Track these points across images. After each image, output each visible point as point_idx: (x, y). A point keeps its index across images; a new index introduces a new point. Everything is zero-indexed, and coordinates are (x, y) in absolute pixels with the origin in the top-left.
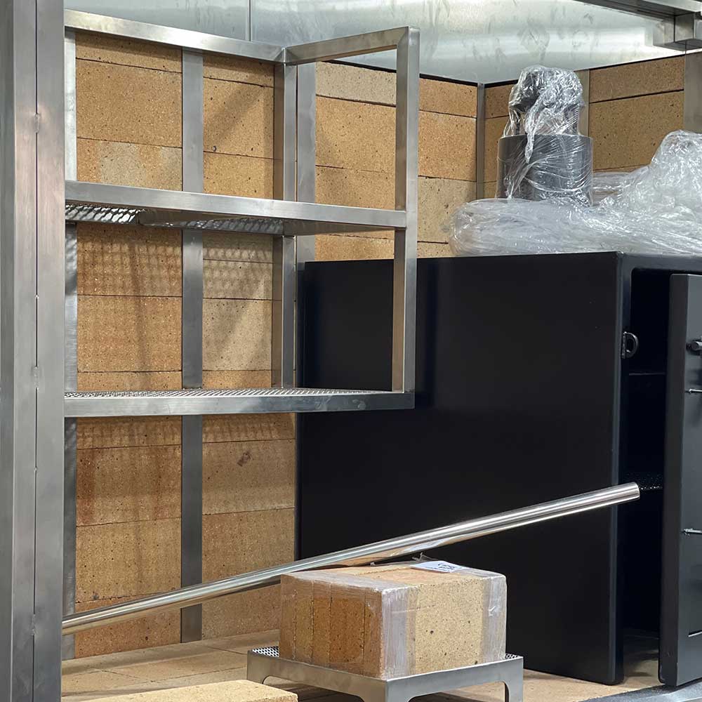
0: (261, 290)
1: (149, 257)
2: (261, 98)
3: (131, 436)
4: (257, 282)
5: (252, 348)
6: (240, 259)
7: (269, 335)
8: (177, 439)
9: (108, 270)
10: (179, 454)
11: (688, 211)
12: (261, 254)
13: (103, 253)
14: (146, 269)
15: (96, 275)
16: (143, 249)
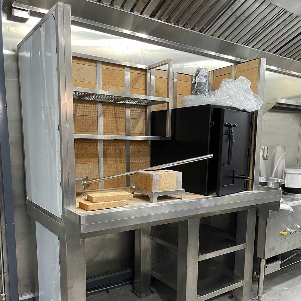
0: (143, 117)
1: (118, 109)
2: (143, 77)
3: (115, 146)
4: (142, 115)
5: (141, 129)
6: (138, 110)
7: (145, 127)
8: (125, 147)
9: (109, 112)
10: (125, 150)
11: (229, 97)
12: (143, 110)
13: (108, 108)
14: (117, 112)
15: (106, 113)
16: (117, 108)
